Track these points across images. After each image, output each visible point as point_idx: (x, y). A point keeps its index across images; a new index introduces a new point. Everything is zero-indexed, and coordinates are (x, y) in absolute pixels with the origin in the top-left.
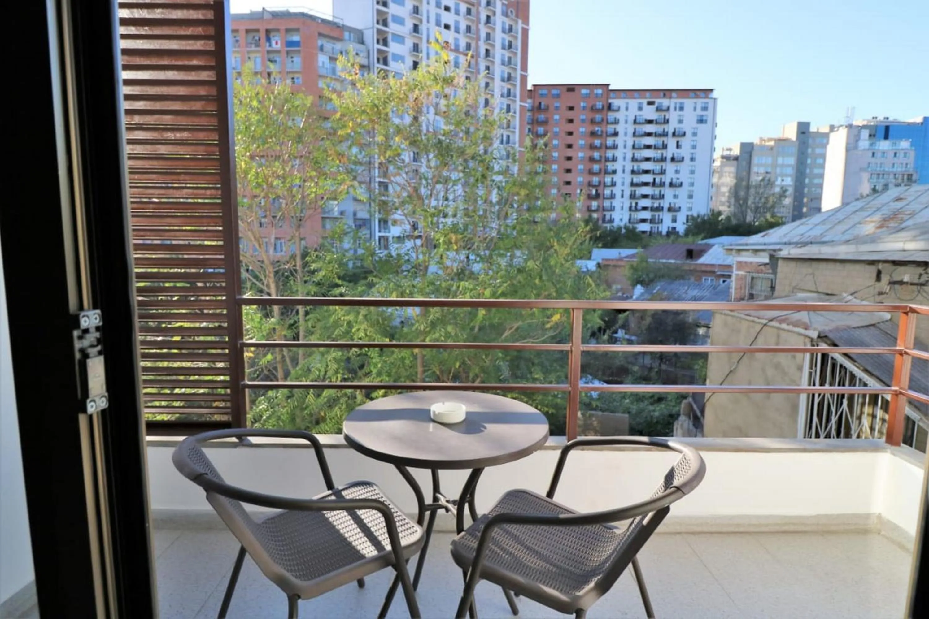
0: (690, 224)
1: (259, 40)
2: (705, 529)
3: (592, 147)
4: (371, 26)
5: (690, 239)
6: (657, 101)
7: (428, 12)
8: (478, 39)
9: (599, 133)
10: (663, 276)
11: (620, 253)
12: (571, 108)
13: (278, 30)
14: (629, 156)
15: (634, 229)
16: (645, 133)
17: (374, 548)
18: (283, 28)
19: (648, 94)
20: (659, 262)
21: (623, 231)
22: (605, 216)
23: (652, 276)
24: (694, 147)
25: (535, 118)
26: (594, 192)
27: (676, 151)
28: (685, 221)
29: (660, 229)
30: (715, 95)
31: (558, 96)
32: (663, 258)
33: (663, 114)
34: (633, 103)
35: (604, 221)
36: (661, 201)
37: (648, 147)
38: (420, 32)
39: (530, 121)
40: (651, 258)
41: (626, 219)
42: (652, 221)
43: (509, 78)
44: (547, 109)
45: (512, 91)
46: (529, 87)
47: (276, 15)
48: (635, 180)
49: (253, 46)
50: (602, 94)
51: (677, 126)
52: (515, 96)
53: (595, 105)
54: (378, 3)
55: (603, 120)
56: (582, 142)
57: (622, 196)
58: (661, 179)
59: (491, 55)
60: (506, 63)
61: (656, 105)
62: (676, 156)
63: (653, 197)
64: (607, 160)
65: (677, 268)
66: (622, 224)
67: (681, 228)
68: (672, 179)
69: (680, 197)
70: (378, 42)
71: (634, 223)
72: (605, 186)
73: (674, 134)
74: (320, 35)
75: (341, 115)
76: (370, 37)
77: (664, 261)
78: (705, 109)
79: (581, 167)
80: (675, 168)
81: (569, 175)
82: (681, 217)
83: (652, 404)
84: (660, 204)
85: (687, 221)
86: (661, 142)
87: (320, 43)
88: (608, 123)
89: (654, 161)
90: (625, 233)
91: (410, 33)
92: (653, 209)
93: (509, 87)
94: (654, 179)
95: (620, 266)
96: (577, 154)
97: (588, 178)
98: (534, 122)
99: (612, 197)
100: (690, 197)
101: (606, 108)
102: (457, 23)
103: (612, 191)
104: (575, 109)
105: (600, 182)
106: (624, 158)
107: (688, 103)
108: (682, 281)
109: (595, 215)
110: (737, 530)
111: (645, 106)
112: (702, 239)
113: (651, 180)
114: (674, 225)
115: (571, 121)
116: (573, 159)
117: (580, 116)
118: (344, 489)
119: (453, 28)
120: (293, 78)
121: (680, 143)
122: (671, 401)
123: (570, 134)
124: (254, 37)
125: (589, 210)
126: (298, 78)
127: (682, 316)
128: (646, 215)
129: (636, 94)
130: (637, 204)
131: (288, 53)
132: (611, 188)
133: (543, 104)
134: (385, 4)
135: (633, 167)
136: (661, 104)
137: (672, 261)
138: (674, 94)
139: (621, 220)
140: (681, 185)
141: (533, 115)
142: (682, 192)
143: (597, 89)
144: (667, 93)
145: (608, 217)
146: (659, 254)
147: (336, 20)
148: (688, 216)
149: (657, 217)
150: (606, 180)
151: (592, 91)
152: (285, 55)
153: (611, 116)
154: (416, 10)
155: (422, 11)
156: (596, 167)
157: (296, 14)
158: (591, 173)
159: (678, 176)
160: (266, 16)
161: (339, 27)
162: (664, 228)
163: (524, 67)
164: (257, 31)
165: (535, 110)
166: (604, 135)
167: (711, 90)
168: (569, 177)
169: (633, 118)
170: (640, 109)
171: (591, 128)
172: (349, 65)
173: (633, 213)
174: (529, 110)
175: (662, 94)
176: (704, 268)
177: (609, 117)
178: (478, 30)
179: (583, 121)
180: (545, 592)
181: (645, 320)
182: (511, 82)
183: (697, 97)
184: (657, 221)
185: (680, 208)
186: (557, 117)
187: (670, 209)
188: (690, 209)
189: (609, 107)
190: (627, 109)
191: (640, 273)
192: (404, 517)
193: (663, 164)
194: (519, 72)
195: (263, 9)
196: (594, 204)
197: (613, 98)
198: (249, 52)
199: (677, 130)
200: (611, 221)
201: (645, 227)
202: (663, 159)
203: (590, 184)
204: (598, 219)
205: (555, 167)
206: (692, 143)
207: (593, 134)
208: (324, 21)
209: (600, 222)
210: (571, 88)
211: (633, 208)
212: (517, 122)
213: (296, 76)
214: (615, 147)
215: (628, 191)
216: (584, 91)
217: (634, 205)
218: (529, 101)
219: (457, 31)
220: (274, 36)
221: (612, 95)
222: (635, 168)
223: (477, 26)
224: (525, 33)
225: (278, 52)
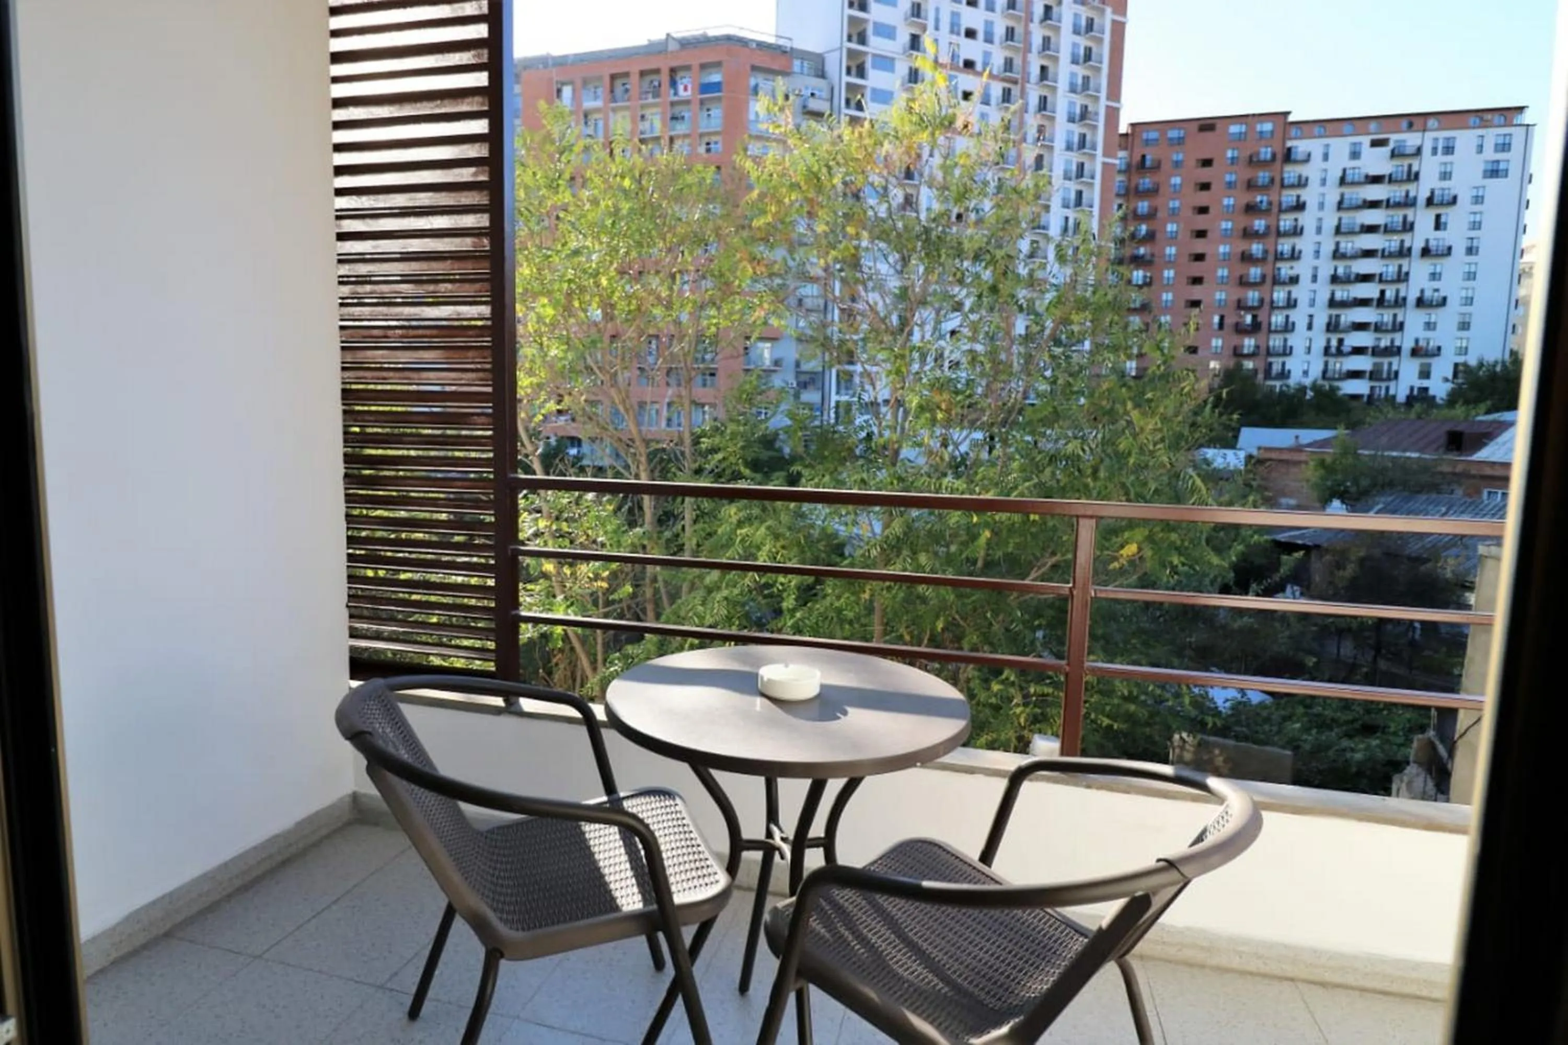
0: (1460, 381)
1: (660, 85)
2: (1350, 980)
3: (1249, 234)
4: (838, 45)
5: (1459, 411)
6: (1394, 138)
7: (937, 10)
8: (1028, 49)
9: (1264, 206)
10: (1391, 484)
11: (1297, 437)
12: (1207, 163)
13: (687, 68)
14: (1328, 248)
15: (1334, 390)
16: (1365, 201)
17: (639, 897)
18: (695, 63)
19: (1373, 126)
20: (1382, 456)
21: (1310, 394)
22: (1270, 364)
23: (1365, 482)
24: (1476, 226)
25: (1133, 185)
26: (1248, 319)
27: (1433, 235)
28: (1450, 376)
29: (1392, 392)
30: (1527, 118)
31: (1180, 141)
32: (1393, 449)
33: (1406, 162)
34: (1340, 146)
35: (1268, 374)
36: (1397, 336)
37: (1371, 229)
38: (921, 48)
39: (1122, 192)
40: (1362, 448)
41: (1316, 371)
42: (1374, 375)
43: (1085, 114)
44: (1157, 166)
45: (1088, 138)
46: (1123, 128)
47: (686, 44)
48: (1339, 296)
49: (650, 95)
50: (1272, 132)
51: (1438, 185)
52: (1094, 147)
53: (1258, 154)
54: (851, 5)
55: (1272, 180)
56: (1227, 225)
57: (1310, 327)
58: (1398, 291)
59: (1050, 75)
60: (1079, 88)
61: (1392, 145)
62: (1433, 244)
63: (1378, 328)
64: (1279, 257)
65: (1425, 467)
66: (1308, 382)
67: (1439, 388)
68: (1422, 291)
69: (1439, 326)
70: (849, 72)
71: (1334, 379)
72: (1273, 307)
73: (1430, 202)
74: (754, 68)
75: (759, 195)
76: (835, 66)
77: (1395, 454)
78: (1504, 147)
79: (1222, 272)
80: (1431, 270)
81: (1197, 288)
82: (1442, 368)
83: (1349, 736)
84: (1392, 341)
85: (1455, 375)
86: (1401, 219)
87: (753, 82)
88: (1283, 186)
89: (1383, 256)
90: (1312, 398)
91: (904, 52)
92: (1376, 352)
93: (1084, 130)
94: (1383, 292)
95: (1298, 463)
96: (1217, 249)
97: (1237, 293)
98: (1130, 193)
99: (1289, 327)
100: (1464, 326)
101: (1279, 157)
102: (989, 24)
103: (1287, 317)
104: (1215, 163)
105: (1262, 301)
106: (1317, 253)
107: (1465, 139)
108: (1434, 496)
109: (1249, 364)
110: (1425, 993)
111: (1366, 149)
112: (1488, 412)
113: (1376, 295)
114: (1425, 383)
115: (1205, 187)
116: (1208, 258)
117: (1222, 175)
118: (628, 797)
119: (981, 35)
120: (708, 144)
121: (1443, 219)
122: (1395, 734)
123: (1203, 210)
124: (652, 82)
125: (1237, 353)
126: (716, 143)
127: (1429, 565)
128: (1363, 363)
129: (1347, 128)
130: (1341, 341)
131: (702, 102)
132: (1286, 312)
133: (1148, 157)
134: (863, 7)
135: (1336, 270)
136: (1401, 144)
137: (1415, 455)
138: (1432, 123)
139: (1306, 373)
140: (1443, 302)
141: (1129, 180)
142: (1446, 319)
143: (1262, 122)
144: (1418, 122)
145: (1276, 368)
146: (1384, 440)
147: (781, 42)
148: (1456, 365)
149: (1386, 367)
150: (1275, 295)
151: (1251, 128)
152: (698, 106)
153: (1291, 172)
154: (917, 10)
155: (926, 11)
156: (1255, 272)
157: (717, 39)
158: (1243, 282)
159: (1436, 284)
160: (673, 46)
161: (785, 52)
162: (1401, 391)
163: (1115, 92)
164: (657, 71)
165: (1133, 170)
166: (1275, 209)
167: (1521, 109)
168: (1196, 292)
169: (1339, 174)
170: (1355, 155)
171: (1246, 198)
172: (776, 109)
173: (1331, 360)
174: (1120, 172)
175: (1404, 123)
176: (1488, 471)
177: (1286, 175)
178: (1027, 33)
179: (1230, 185)
180: (911, 1025)
181: (1344, 569)
182: (1088, 122)
183: (1485, 125)
184: (1385, 375)
185: (1439, 348)
186: (1176, 180)
187: (1415, 352)
188: (1464, 351)
189: (1288, 156)
190: (1326, 157)
191: (1339, 477)
192: (707, 855)
193: (1405, 262)
194: (1103, 102)
195: (668, 35)
196: (1249, 343)
197: (1296, 138)
198: (643, 107)
199: (1437, 193)
200: (1284, 374)
201: (1360, 387)
202: (1404, 252)
203: (1241, 305)
204: (1255, 371)
205: (1169, 273)
206: (1472, 218)
207: (1251, 209)
208: (761, 45)
209: (1260, 376)
210: (1207, 125)
211: (1333, 350)
212: (1095, 195)
213: (714, 139)
214: (1297, 232)
215: (1322, 318)
216: (1234, 129)
217: (1334, 343)
218: (1122, 154)
219: (989, 39)
220: (682, 78)
221: (1293, 131)
222: (1341, 271)
223: (1026, 26)
224: (1119, 30)
225: (687, 102)
